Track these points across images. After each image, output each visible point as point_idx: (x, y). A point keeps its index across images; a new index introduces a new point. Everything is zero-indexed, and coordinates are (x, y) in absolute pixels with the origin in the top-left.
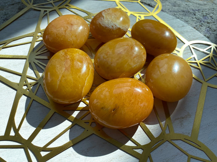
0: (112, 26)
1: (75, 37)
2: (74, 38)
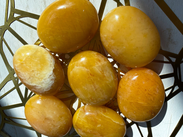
0: (51, 80)
1: (61, 117)
2: (63, 118)
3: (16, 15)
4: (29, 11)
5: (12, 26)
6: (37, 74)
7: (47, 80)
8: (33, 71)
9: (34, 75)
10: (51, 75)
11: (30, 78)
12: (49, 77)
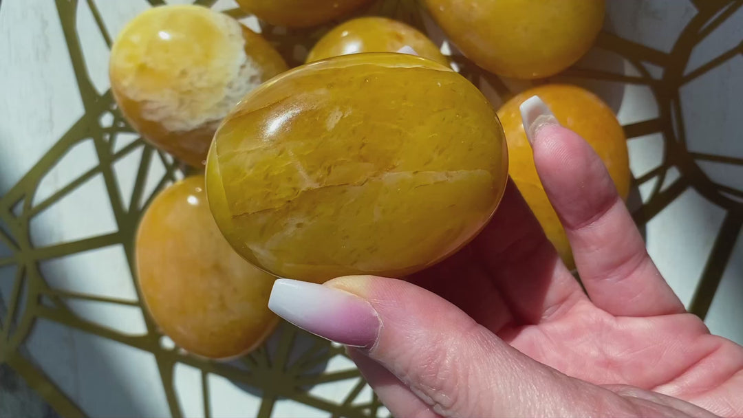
6: (200, 76)
7: (236, 85)
8: (184, 73)
9: (191, 84)
10: (243, 67)
11: (182, 103)
12: (240, 74)
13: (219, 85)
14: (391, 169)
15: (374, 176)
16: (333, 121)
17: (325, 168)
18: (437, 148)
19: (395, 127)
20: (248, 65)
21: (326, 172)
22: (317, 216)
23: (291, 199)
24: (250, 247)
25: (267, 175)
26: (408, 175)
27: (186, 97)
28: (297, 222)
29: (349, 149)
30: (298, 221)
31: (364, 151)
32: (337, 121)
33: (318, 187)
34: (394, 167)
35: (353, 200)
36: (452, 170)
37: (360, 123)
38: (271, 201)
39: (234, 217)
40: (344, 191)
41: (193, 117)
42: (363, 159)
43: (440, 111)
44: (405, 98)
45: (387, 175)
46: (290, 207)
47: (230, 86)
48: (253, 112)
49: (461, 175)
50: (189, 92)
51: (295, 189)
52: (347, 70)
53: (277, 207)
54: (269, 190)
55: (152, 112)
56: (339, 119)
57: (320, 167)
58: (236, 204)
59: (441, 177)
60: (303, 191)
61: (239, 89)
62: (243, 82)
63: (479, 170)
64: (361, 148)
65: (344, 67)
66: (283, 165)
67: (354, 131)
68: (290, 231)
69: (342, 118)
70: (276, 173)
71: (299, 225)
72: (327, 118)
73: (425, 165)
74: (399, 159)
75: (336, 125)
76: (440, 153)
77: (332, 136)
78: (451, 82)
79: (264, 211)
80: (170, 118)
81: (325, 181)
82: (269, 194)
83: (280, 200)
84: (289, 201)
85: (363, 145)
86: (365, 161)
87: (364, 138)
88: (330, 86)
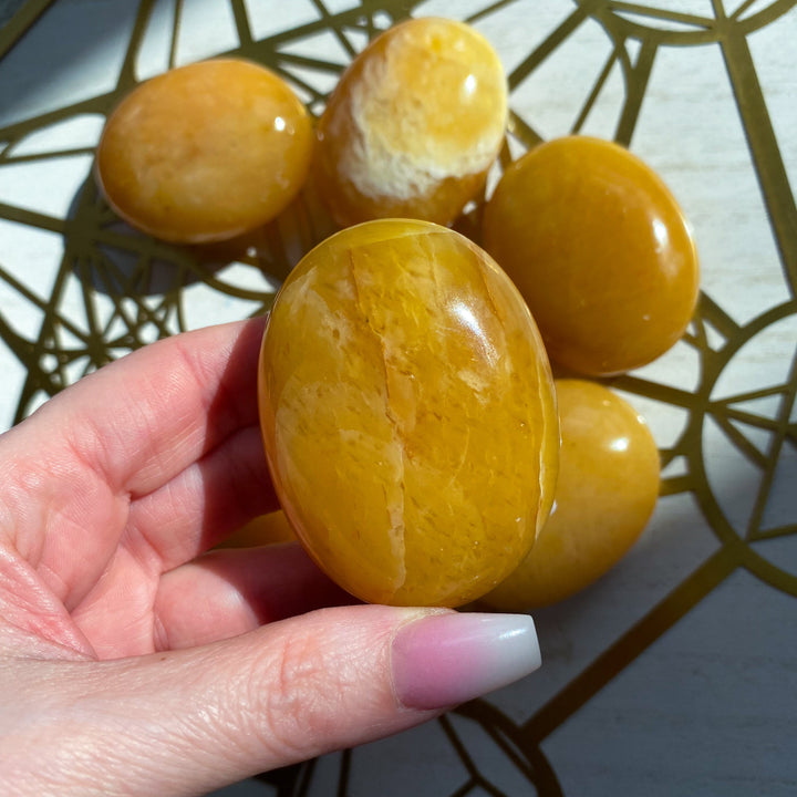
3: (633, 47)
4: (649, 106)
5: (591, 28)
6: (414, 124)
7: (405, 167)
8: (417, 104)
9: (405, 114)
10: (428, 175)
11: (384, 103)
12: (418, 172)
13: (405, 147)
14: (408, 454)
15: (399, 431)
16: (470, 379)
17: (410, 368)
18: (435, 515)
19: (463, 459)
20: (431, 182)
21: (404, 369)
22: (348, 357)
23: (370, 323)
24: (311, 272)
25: (402, 294)
26: (399, 475)
27: (390, 107)
28: (340, 330)
29: (435, 400)
30: (343, 331)
31: (431, 418)
32: (470, 384)
33: (385, 358)
34: (410, 458)
35: (368, 403)
36: (405, 533)
37: (467, 413)
38: (368, 298)
39: (350, 252)
40: (379, 392)
41: (368, 117)
42: (421, 417)
43: (483, 518)
44: (500, 473)
45: (401, 449)
46: (359, 322)
47: (404, 160)
48: (482, 279)
49: (399, 546)
50: (395, 111)
51: (383, 328)
52: (535, 398)
53: (361, 304)
54: (382, 296)
55: (374, 70)
56: (473, 387)
57: (412, 362)
58: (366, 255)
59: (397, 520)
60: (380, 340)
61: (402, 171)
62: (410, 174)
63: (405, 572)
64: (435, 414)
65: (541, 395)
66: (414, 314)
67: (457, 406)
68: (330, 322)
69: (474, 390)
70: (404, 305)
71: (336, 333)
72: (475, 371)
73: (413, 499)
74: (421, 464)
75: (464, 383)
76: (429, 520)
77: (450, 378)
78: (521, 535)
79: (356, 290)
80: (366, 90)
81: (393, 367)
82: (378, 295)
83: (370, 309)
84: (367, 321)
85: (439, 418)
86: (419, 420)
87: (448, 419)
88: (515, 377)
